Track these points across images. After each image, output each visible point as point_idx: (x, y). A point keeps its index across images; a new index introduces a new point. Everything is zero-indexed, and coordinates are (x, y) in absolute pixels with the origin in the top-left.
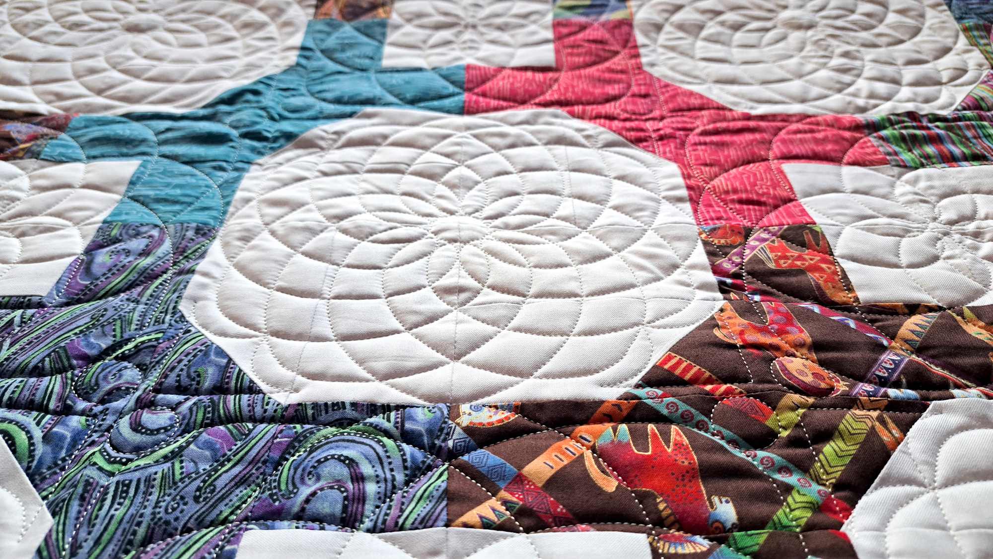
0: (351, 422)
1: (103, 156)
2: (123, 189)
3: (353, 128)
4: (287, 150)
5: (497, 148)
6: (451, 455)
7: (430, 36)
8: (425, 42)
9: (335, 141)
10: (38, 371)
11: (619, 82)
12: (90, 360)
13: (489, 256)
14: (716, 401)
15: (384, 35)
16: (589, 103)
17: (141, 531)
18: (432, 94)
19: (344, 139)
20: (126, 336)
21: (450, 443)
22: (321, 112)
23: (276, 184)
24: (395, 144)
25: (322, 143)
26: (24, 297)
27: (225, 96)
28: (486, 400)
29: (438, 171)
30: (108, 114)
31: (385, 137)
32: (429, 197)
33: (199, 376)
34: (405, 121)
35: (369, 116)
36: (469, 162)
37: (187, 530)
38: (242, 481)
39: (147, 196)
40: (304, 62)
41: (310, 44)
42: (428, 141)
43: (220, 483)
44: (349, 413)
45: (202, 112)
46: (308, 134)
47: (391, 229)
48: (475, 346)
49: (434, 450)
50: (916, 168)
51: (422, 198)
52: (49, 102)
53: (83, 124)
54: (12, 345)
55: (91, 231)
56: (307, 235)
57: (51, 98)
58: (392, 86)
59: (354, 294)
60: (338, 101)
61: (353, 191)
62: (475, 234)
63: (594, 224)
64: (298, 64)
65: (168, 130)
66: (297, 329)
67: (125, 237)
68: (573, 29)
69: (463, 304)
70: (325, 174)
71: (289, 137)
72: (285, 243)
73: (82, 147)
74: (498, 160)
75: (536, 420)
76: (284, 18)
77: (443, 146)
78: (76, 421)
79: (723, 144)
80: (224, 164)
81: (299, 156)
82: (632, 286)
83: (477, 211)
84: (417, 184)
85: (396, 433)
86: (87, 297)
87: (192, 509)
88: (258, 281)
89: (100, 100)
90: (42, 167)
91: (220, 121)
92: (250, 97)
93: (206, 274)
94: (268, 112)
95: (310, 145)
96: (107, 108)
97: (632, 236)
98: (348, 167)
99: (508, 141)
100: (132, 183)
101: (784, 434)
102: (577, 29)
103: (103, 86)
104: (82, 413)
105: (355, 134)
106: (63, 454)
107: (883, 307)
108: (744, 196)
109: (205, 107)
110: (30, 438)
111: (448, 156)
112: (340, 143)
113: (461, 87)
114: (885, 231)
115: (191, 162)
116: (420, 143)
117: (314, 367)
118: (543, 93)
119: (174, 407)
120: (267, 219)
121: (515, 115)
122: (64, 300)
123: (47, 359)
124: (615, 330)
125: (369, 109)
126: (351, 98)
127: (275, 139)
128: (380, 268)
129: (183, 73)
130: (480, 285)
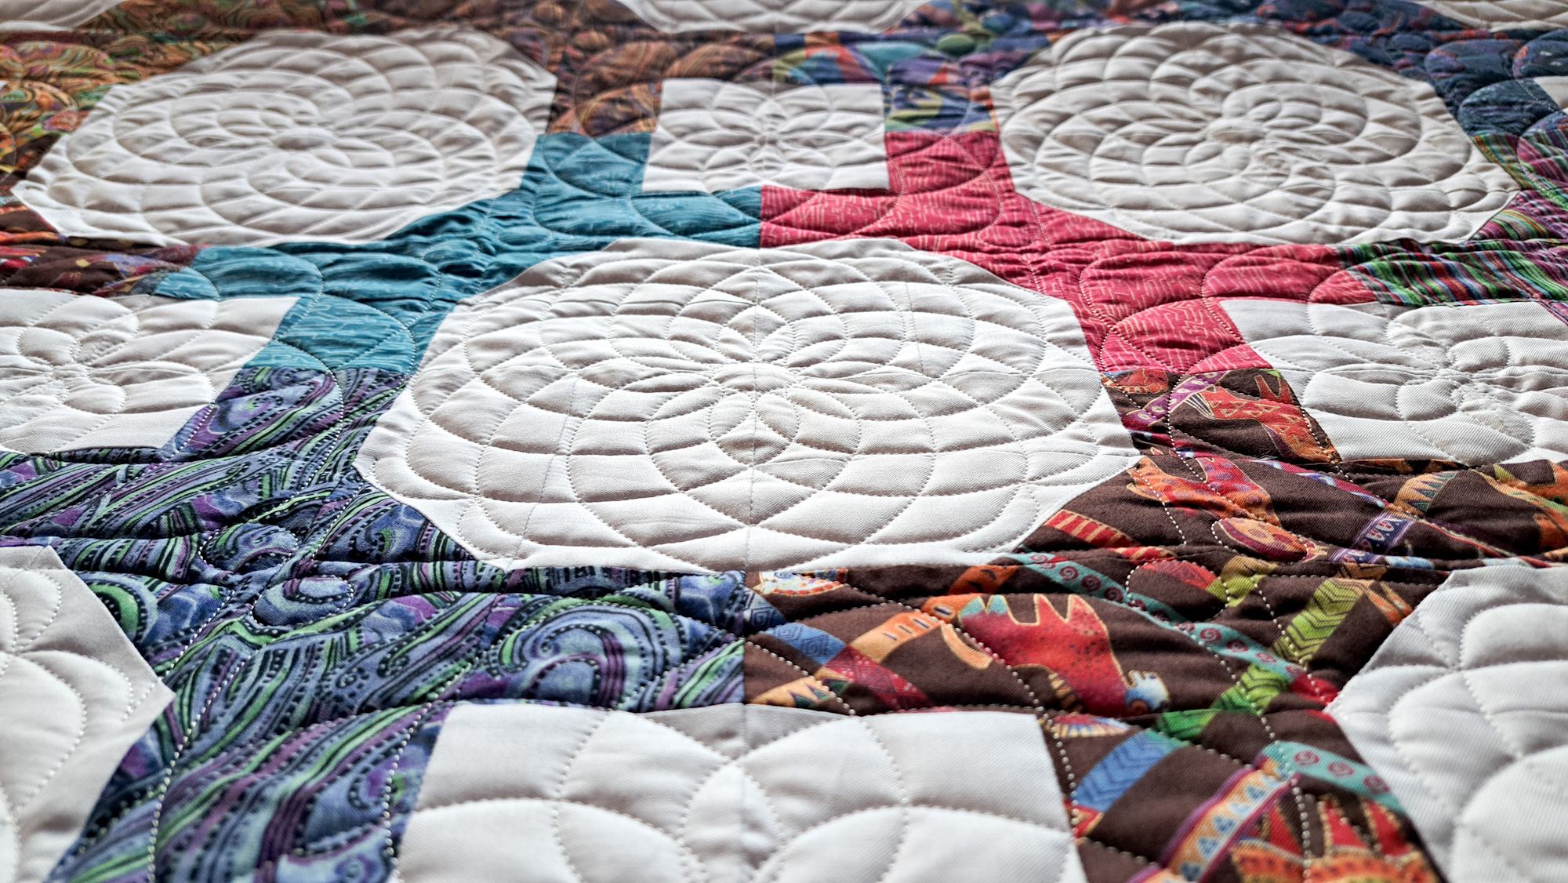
0: (603, 591)
1: (243, 293)
2: (273, 330)
3: (602, 261)
4: (507, 288)
5: (806, 285)
6: (747, 630)
7: (710, 155)
8: (703, 161)
9: (577, 276)
10: (151, 531)
11: (981, 207)
12: (224, 521)
13: (799, 407)
14: (1133, 566)
15: (646, 153)
16: (938, 232)
17: (301, 708)
18: (714, 222)
19: (588, 274)
20: (277, 495)
21: (747, 614)
22: (556, 244)
23: (492, 325)
24: (659, 281)
25: (558, 279)
26: (131, 449)
27: (420, 224)
28: (797, 567)
29: (723, 310)
30: (253, 246)
31: (648, 272)
32: (710, 341)
33: (382, 539)
34: (675, 254)
35: (624, 248)
36: (768, 301)
37: (367, 708)
38: (447, 654)
39: (309, 338)
40: (531, 185)
41: (540, 163)
42: (709, 276)
43: (415, 655)
44: (600, 579)
45: (385, 244)
46: (539, 267)
47: (657, 375)
48: (779, 508)
49: (722, 622)
50: (1417, 307)
51: (701, 343)
52: (168, 232)
53: (216, 256)
54: (113, 500)
55: (226, 379)
56: (537, 381)
57: (171, 226)
58: (656, 212)
59: (605, 447)
60: (580, 230)
61: (601, 334)
62: (778, 381)
63: (952, 370)
64: (523, 188)
65: (337, 262)
66: (522, 488)
67: (275, 383)
68: (914, 144)
69: (761, 461)
70: (561, 315)
71: (511, 271)
72: (504, 392)
73: (214, 283)
74: (810, 299)
75: (870, 591)
76: (504, 132)
77: (732, 282)
78: (202, 589)
79: (1133, 278)
80: (418, 303)
81: (524, 295)
82: (1006, 440)
83: (780, 357)
84: (693, 326)
85: (669, 603)
86: (220, 451)
87: (374, 684)
88: (466, 435)
89: (240, 230)
90: (157, 304)
91: (411, 254)
92: (454, 225)
93: (391, 426)
94: (479, 243)
95: (539, 280)
96: (250, 239)
97: (1005, 384)
98: (596, 307)
99: (823, 276)
100: (286, 323)
101: (1234, 603)
102: (920, 143)
103: (245, 213)
104: (214, 581)
105: (604, 268)
106: (187, 624)
107: (1375, 464)
108: (1166, 337)
109: (389, 238)
110: (141, 604)
111: (737, 293)
112: (583, 279)
113: (754, 215)
114: (1375, 376)
115: (369, 300)
116: (697, 279)
117: (546, 530)
118: (872, 221)
119: (346, 576)
120: (479, 365)
121: (831, 246)
122: (188, 454)
123: (164, 517)
124: (983, 488)
125: (624, 240)
126: (598, 225)
127: (491, 274)
128: (642, 420)
129: (360, 197)
130: (786, 440)
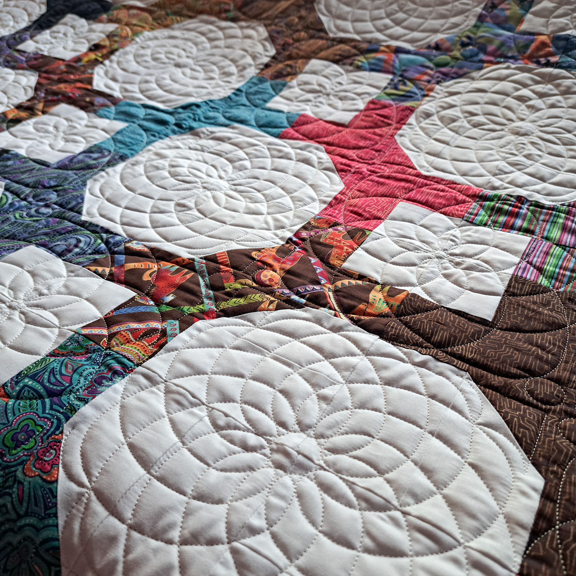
0: (97, 232)
1: (119, 119)
2: (113, 134)
3: (221, 132)
4: (186, 135)
5: (273, 156)
6: (113, 253)
7: (302, 95)
8: (296, 98)
9: (208, 135)
10: (27, 185)
11: (370, 139)
12: (44, 187)
13: (212, 198)
15: (281, 90)
16: (339, 147)
17: (8, 235)
18: (273, 124)
19: (213, 135)
20: (62, 184)
21: (116, 249)
22: (217, 122)
23: (166, 147)
24: (232, 144)
25: (202, 135)
26: (47, 162)
29: (235, 159)
30: (137, 103)
31: (229, 139)
33: (69, 203)
34: (248, 134)
35: (233, 128)
36: (254, 159)
37: (19, 240)
38: (46, 234)
40: (233, 96)
41: (243, 88)
42: (246, 145)
43: (39, 232)
44: (98, 229)
45: (171, 110)
47: (188, 176)
48: (164, 226)
50: (479, 225)
52: (121, 92)
53: (124, 104)
54: (29, 175)
55: (89, 145)
56: (154, 169)
57: (123, 90)
58: (260, 116)
59: (146, 195)
60: (229, 118)
61: (192, 158)
62: (217, 188)
64: (229, 97)
67: (96, 152)
68: (377, 106)
69: (180, 211)
70: (190, 148)
72: (145, 170)
73: (115, 114)
74: (268, 162)
75: (153, 255)
77: (250, 150)
78: (23, 203)
79: (382, 184)
80: (157, 134)
81: (189, 138)
82: (252, 228)
83: (232, 180)
84: (222, 162)
86: (63, 168)
87: (26, 235)
88: (122, 181)
89: (140, 96)
90: (94, 118)
91: (173, 116)
92: (194, 107)
93: (107, 173)
94: (195, 116)
95: (197, 135)
96: (139, 100)
97: (281, 210)
98: (202, 148)
99: (280, 154)
100: (119, 132)
101: (228, 290)
102: (380, 107)
103: (145, 89)
104: (28, 202)
105: (218, 135)
106: (11, 210)
107: (348, 272)
108: (356, 209)
109: (174, 108)
110: (7, 202)
111: (248, 154)
112: (209, 137)
113: (290, 125)
114: (406, 246)
115: (147, 130)
116: (240, 146)
118: (326, 136)
119: (53, 209)
120: (149, 160)
121: (298, 143)
122: (57, 167)
123: (33, 182)
124: (220, 239)
125: (236, 125)
127: (185, 129)
128: (166, 189)
130: (194, 207)
